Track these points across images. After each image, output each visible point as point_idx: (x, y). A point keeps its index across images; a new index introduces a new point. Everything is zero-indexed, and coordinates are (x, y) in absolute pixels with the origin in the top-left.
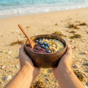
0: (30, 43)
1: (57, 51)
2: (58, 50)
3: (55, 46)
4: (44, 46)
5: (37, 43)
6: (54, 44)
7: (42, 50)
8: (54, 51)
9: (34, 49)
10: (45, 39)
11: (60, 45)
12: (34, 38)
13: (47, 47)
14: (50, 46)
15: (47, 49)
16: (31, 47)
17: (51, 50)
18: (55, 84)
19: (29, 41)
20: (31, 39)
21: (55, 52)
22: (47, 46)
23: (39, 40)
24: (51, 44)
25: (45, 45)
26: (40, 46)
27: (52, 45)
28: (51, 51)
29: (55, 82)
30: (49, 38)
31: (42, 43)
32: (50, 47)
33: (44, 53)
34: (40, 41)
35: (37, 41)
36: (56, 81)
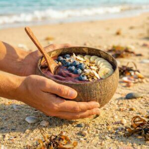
0: (47, 62)
1: (99, 78)
2: (102, 76)
3: (96, 68)
4: (73, 68)
5: (60, 63)
6: (94, 65)
7: (70, 76)
8: (93, 79)
9: (55, 74)
10: (76, 55)
11: (104, 66)
12: (54, 53)
13: (80, 71)
14: (86, 68)
15: (80, 74)
16: (49, 70)
17: (87, 76)
18: (99, 143)
19: (45, 58)
20: (50, 56)
21: (96, 79)
22: (79, 69)
23: (65, 56)
24: (88, 64)
25: (76, 66)
26: (66, 68)
27: (89, 67)
28: (88, 78)
29: (101, 138)
30: (83, 54)
31: (70, 63)
32: (85, 70)
33: (75, 81)
34: (67, 59)
35: (61, 58)
36: (103, 137)
